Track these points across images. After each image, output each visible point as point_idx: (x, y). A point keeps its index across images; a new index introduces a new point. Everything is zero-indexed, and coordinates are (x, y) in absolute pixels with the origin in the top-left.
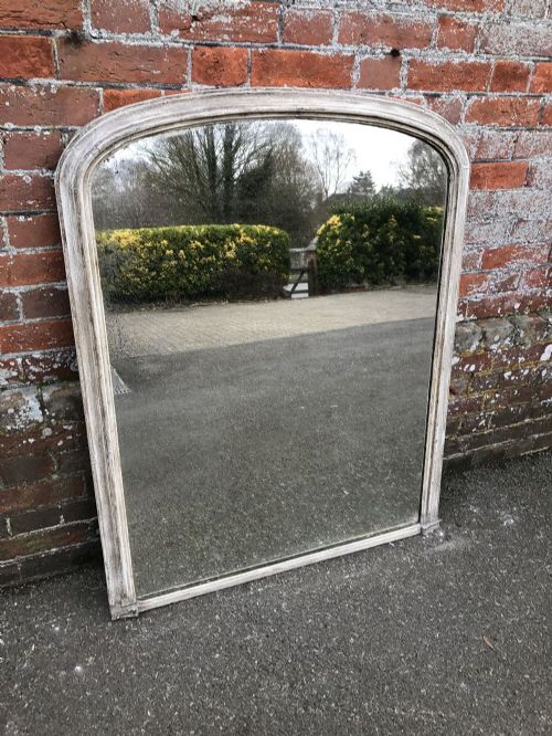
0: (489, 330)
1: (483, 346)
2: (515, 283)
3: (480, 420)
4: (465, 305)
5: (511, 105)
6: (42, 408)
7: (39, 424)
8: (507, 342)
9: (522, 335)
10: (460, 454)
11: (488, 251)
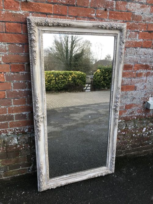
0: (128, 124)
1: (126, 128)
2: (134, 113)
3: (127, 146)
4: (121, 118)
5: (129, 73)
6: (18, 141)
7: (17, 144)
8: (133, 127)
9: (137, 125)
10: (123, 155)
11: (126, 105)
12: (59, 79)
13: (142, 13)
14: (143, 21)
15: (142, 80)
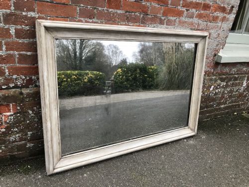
5: (206, 15)
15: (218, 26)
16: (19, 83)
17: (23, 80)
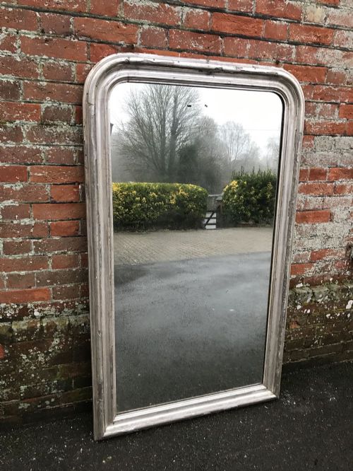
0: (316, 291)
1: (314, 300)
2: (329, 268)
3: (315, 340)
4: (303, 278)
5: (319, 186)
8: (327, 298)
9: (334, 295)
10: (305, 359)
11: (313, 252)
12: (148, 201)
13: (346, 69)
14: (348, 83)
16: (8, 315)
17: (15, 309)
